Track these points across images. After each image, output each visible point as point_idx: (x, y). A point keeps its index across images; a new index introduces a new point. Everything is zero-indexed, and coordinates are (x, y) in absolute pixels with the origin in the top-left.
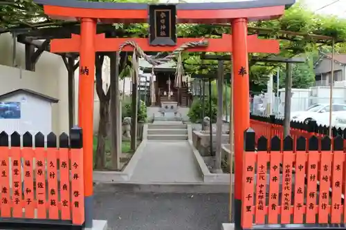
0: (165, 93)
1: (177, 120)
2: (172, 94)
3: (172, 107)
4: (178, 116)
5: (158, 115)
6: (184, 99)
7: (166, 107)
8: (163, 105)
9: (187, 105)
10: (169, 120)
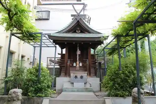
0: (75, 65)
1: (87, 90)
2: (81, 65)
3: (82, 77)
4: (88, 86)
5: (67, 85)
6: (92, 70)
7: (76, 77)
8: (72, 75)
9: (96, 75)
10: (78, 91)
